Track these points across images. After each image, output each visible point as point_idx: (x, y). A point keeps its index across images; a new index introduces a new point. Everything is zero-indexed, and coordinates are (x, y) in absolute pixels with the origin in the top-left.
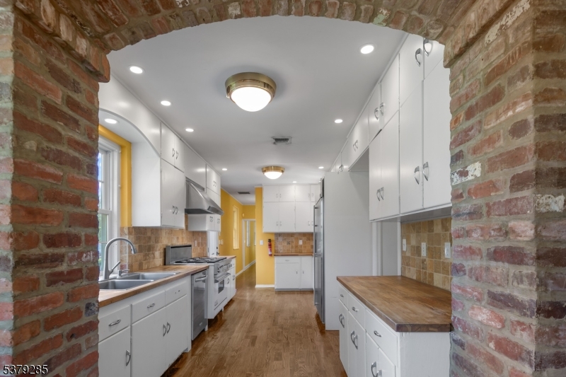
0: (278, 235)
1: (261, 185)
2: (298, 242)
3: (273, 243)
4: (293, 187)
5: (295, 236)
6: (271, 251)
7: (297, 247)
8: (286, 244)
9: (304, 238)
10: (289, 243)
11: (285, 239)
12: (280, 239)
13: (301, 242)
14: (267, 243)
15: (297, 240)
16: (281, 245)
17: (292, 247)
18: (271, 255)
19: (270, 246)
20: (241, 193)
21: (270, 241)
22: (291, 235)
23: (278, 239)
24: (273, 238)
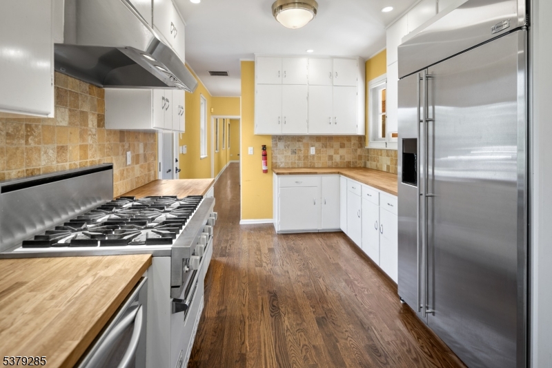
0: (278, 138)
1: (253, 55)
2: (308, 151)
3: (269, 152)
4: (304, 61)
5: (305, 141)
6: (266, 165)
7: (306, 157)
8: (289, 154)
9: (317, 144)
10: (294, 152)
11: (288, 146)
12: (281, 145)
13: (312, 151)
14: (260, 152)
15: (307, 147)
16: (282, 156)
17: (299, 159)
18: (266, 171)
19: (265, 156)
20: (214, 73)
21: (264, 148)
22: (298, 138)
23: (276, 145)
24: (269, 143)
